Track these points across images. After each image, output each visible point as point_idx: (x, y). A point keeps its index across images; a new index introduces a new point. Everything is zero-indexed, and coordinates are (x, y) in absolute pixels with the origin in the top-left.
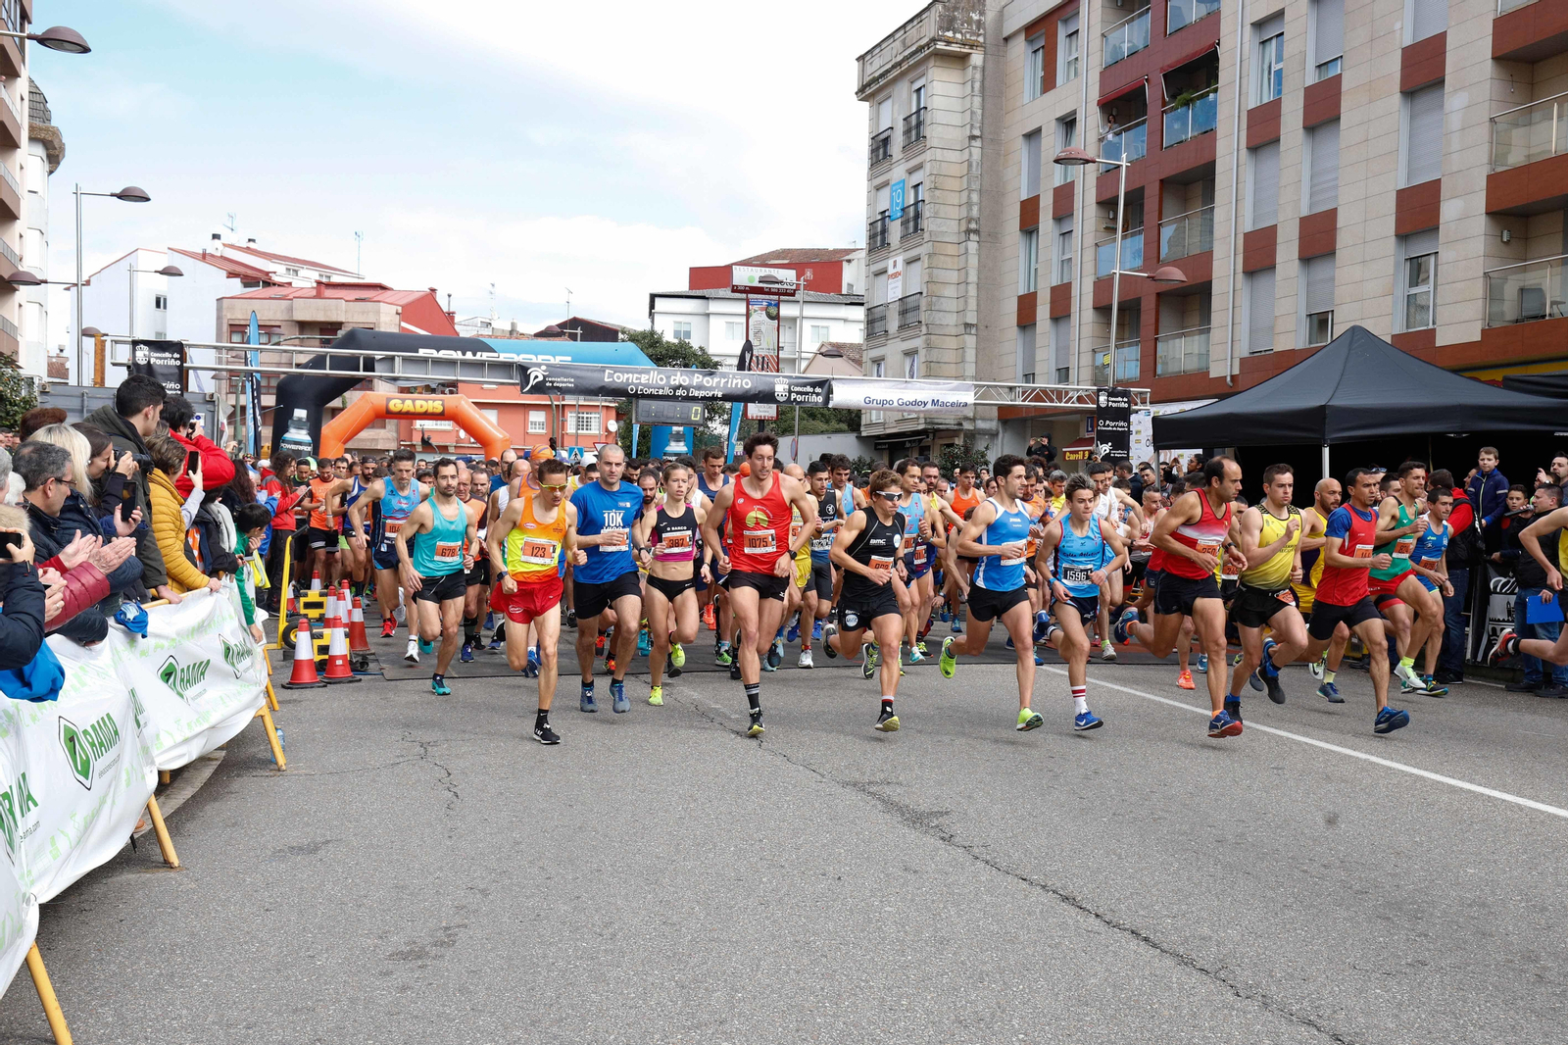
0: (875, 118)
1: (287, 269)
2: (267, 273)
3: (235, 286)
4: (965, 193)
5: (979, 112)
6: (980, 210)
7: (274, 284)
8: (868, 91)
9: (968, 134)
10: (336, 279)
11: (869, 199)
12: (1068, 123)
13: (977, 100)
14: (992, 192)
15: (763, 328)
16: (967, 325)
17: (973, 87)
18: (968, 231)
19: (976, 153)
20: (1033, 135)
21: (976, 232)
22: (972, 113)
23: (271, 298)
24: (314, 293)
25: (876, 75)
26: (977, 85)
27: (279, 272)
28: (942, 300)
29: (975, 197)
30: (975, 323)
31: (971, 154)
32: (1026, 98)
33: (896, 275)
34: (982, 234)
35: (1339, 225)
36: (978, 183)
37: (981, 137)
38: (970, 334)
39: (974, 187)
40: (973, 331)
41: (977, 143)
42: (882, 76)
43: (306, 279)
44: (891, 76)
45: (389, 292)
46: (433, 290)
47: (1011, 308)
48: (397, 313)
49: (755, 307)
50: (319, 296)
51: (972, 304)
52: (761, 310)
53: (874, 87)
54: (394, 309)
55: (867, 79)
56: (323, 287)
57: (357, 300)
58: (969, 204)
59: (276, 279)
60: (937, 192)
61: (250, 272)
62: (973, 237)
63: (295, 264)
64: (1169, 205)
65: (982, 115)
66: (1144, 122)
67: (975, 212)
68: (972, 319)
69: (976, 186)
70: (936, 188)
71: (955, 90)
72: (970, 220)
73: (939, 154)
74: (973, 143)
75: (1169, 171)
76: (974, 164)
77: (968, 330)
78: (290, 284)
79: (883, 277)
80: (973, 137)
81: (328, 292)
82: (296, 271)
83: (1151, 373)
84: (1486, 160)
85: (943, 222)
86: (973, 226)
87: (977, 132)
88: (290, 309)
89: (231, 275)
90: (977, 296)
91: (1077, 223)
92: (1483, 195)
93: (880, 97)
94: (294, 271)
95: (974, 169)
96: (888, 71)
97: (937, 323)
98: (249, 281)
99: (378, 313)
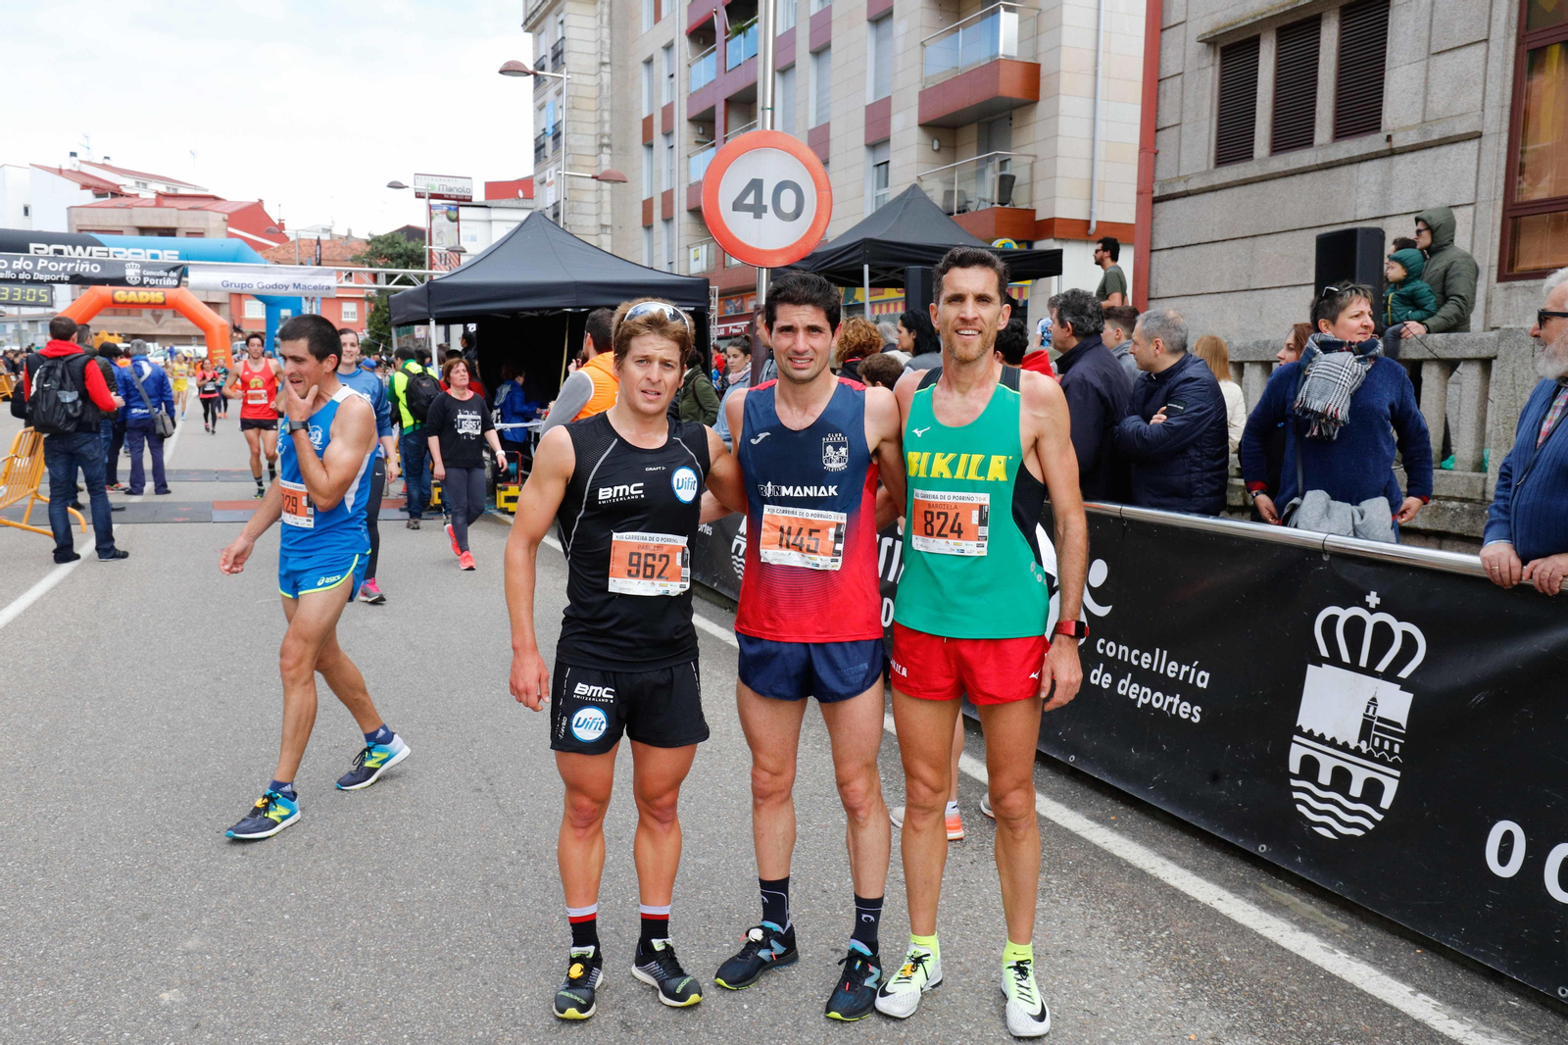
0: (536, 47)
1: (137, 183)
2: (118, 186)
3: (88, 197)
4: (598, 113)
5: (608, 41)
6: (611, 126)
7: (122, 195)
8: (530, 23)
9: (599, 61)
10: (182, 191)
11: (535, 119)
12: (669, 47)
13: (606, 32)
14: (621, 110)
15: (445, 230)
16: (603, 226)
17: (601, 20)
18: (602, 146)
19: (606, 77)
20: (649, 62)
21: (609, 146)
22: (602, 42)
23: (115, 207)
24: (154, 203)
25: (534, 9)
26: (605, 18)
27: (128, 185)
28: (583, 205)
29: (606, 116)
30: (609, 223)
31: (601, 79)
32: (645, 29)
33: (551, 183)
34: (614, 148)
35: (832, 136)
36: (609, 103)
37: (610, 64)
38: (606, 233)
39: (605, 107)
40: (609, 231)
41: (607, 69)
42: (537, 10)
43: (148, 195)
44: (542, 10)
45: (222, 202)
46: (261, 201)
47: (638, 211)
48: (224, 220)
49: (437, 211)
50: (158, 204)
51: (607, 208)
52: (442, 213)
53: (533, 20)
54: (221, 216)
55: (529, 13)
56: (161, 198)
57: (190, 209)
58: (601, 122)
59: (125, 190)
60: (575, 112)
61: (101, 185)
62: (605, 150)
63: (143, 178)
64: (733, 121)
65: (611, 44)
66: (714, 49)
67: (607, 129)
68: (606, 220)
69: (607, 106)
70: (574, 108)
71: (590, 23)
72: (602, 136)
73: (576, 79)
74: (603, 68)
75: (730, 92)
76: (605, 87)
77: (604, 230)
78: (137, 195)
79: (545, 185)
80: (603, 64)
81: (167, 202)
82: (145, 185)
83: (722, 265)
84: (918, 79)
85: (581, 138)
86: (606, 141)
87: (606, 59)
88: (130, 217)
89: (85, 187)
90: (612, 201)
91: (676, 140)
92: (916, 108)
93: (538, 28)
94: (143, 184)
95: (605, 90)
96: (539, 6)
97: (579, 224)
98: (100, 193)
99: (207, 219)
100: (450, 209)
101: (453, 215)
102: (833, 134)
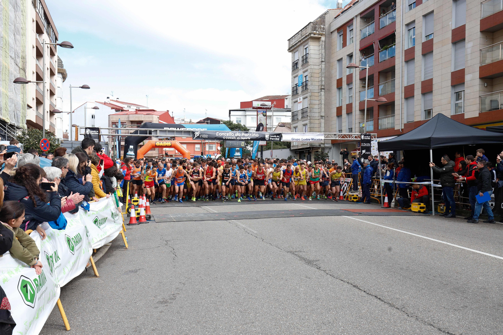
0: (293, 57)
1: (128, 106)
2: (122, 108)
3: (113, 112)
4: (320, 78)
5: (324, 54)
6: (325, 82)
7: (124, 111)
8: (291, 49)
9: (321, 60)
10: (141, 109)
11: (292, 81)
12: (351, 56)
13: (323, 51)
14: (328, 77)
15: (262, 119)
16: (322, 116)
17: (322, 47)
18: (321, 89)
19: (323, 66)
20: (340, 60)
21: (324, 89)
22: (322, 54)
23: (123, 115)
24: (135, 113)
25: (294, 44)
26: (323, 46)
27: (125, 107)
28: (314, 109)
29: (323, 79)
30: (324, 115)
31: (322, 67)
32: (338, 49)
33: (300, 102)
34: (325, 89)
36: (324, 75)
37: (325, 61)
38: (323, 119)
39: (323, 76)
40: (323, 118)
41: (324, 63)
43: (133, 109)
44: (298, 45)
45: (156, 112)
46: (168, 111)
47: (334, 111)
48: (158, 118)
49: (260, 113)
50: (136, 113)
51: (323, 110)
52: (261, 113)
53: (293, 48)
54: (157, 116)
55: (291, 46)
56: (137, 111)
57: (147, 114)
58: (322, 81)
59: (124, 109)
60: (312, 78)
61: (117, 107)
62: (323, 90)
63: (130, 105)
64: (381, 79)
65: (325, 55)
66: (373, 55)
67: (323, 83)
68: (323, 114)
69: (323, 75)
71: (317, 48)
73: (312, 67)
74: (322, 63)
75: (381, 69)
76: (323, 69)
78: (128, 110)
79: (296, 103)
80: (322, 61)
81: (139, 112)
82: (130, 107)
83: (377, 129)
84: (479, 62)
85: (314, 86)
86: (323, 87)
87: (323, 60)
88: (129, 117)
89: (112, 108)
90: (325, 108)
91: (354, 86)
92: (478, 72)
93: (295, 51)
94: (129, 107)
95: (323, 71)
96: (297, 43)
97: (313, 116)
98: (117, 110)
99: (153, 118)
100: (264, 112)
101: (265, 114)
102: (434, 82)
